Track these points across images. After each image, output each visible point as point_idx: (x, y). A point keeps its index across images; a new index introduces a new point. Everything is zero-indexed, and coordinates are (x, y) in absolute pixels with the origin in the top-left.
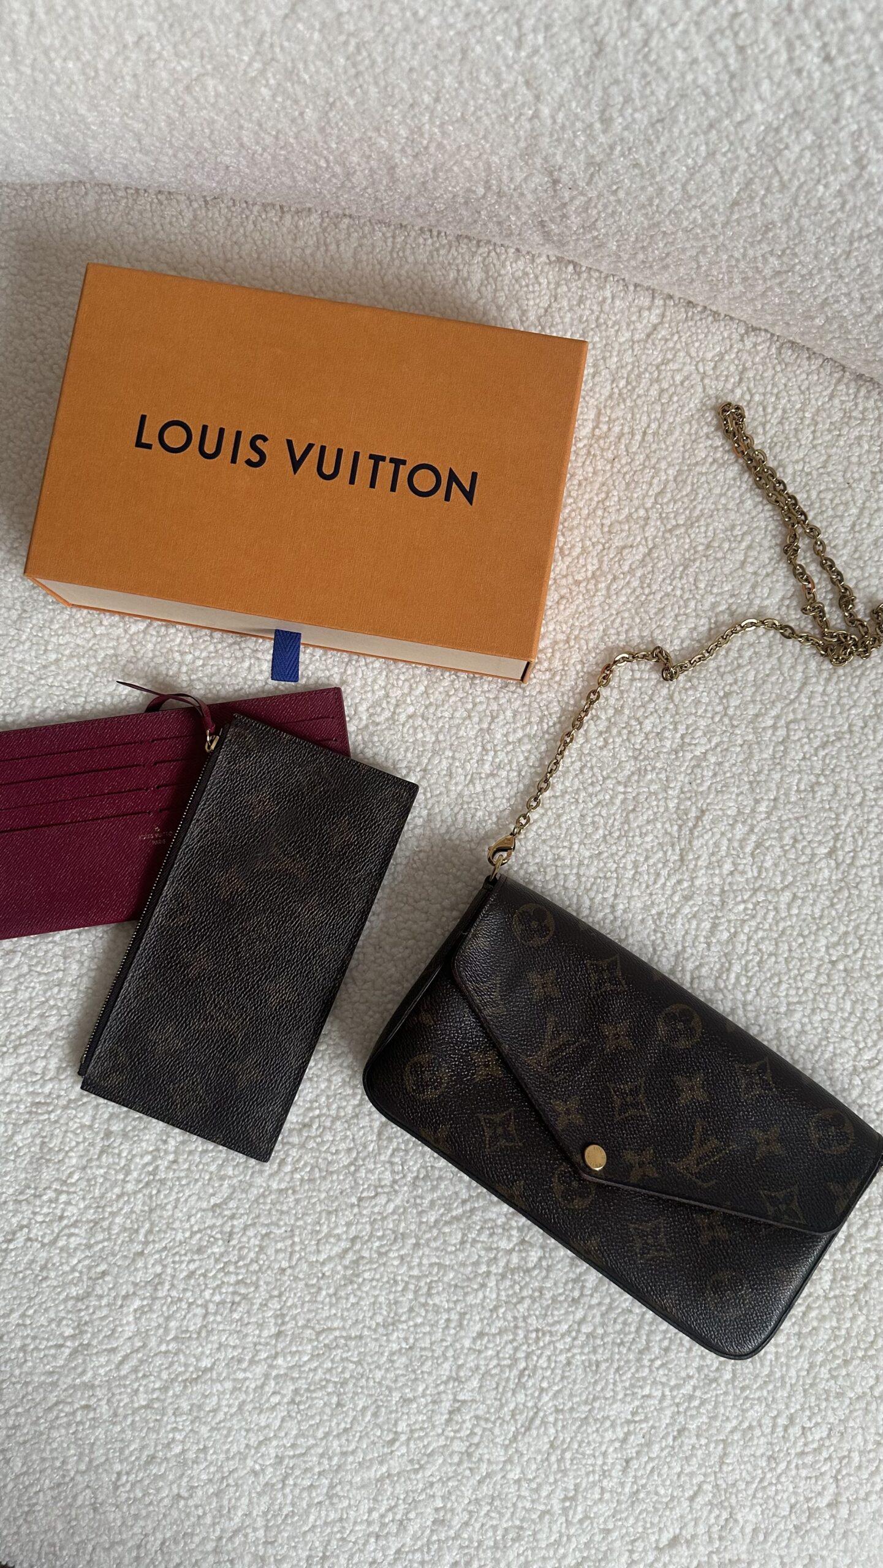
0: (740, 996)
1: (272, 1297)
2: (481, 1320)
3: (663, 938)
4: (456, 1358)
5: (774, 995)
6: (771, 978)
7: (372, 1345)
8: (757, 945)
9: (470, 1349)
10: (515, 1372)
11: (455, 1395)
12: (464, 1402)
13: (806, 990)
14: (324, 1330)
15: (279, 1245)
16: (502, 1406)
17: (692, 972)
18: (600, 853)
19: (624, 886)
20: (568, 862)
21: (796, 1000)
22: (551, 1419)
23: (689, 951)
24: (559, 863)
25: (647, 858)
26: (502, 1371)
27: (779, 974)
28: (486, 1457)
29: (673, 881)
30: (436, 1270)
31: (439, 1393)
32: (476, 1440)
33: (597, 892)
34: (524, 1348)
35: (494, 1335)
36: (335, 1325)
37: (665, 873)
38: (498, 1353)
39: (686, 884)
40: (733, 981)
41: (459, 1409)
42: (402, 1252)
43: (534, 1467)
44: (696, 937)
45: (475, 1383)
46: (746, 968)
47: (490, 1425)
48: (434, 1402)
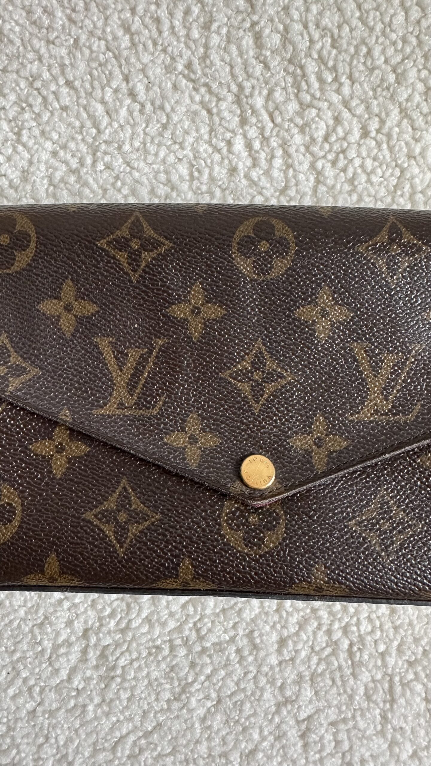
0: (335, 98)
1: (41, 746)
2: (273, 627)
3: (210, 91)
4: (272, 682)
5: (372, 70)
6: (357, 52)
7: (176, 726)
8: (318, 26)
9: (280, 663)
10: (343, 656)
11: (296, 717)
12: (309, 718)
13: (405, 41)
14: (116, 743)
15: (11, 692)
16: (351, 697)
17: (266, 108)
18: (76, 41)
19: (127, 59)
20: (46, 75)
21: (399, 58)
22: (411, 676)
23: (247, 85)
24: (38, 84)
25: (133, 11)
26: (328, 664)
27: (363, 42)
28: (367, 754)
29: (179, 15)
30: (191, 609)
31: (278, 727)
32: (346, 746)
33: (103, 88)
34: (336, 625)
35: (297, 634)
36: (124, 731)
37: (163, 13)
38: (312, 648)
39: (196, 10)
40: (316, 85)
41: (308, 729)
42: (144, 615)
43: (422, 733)
44: (246, 64)
45: (308, 693)
46: (321, 60)
47: (351, 724)
48: (278, 738)
